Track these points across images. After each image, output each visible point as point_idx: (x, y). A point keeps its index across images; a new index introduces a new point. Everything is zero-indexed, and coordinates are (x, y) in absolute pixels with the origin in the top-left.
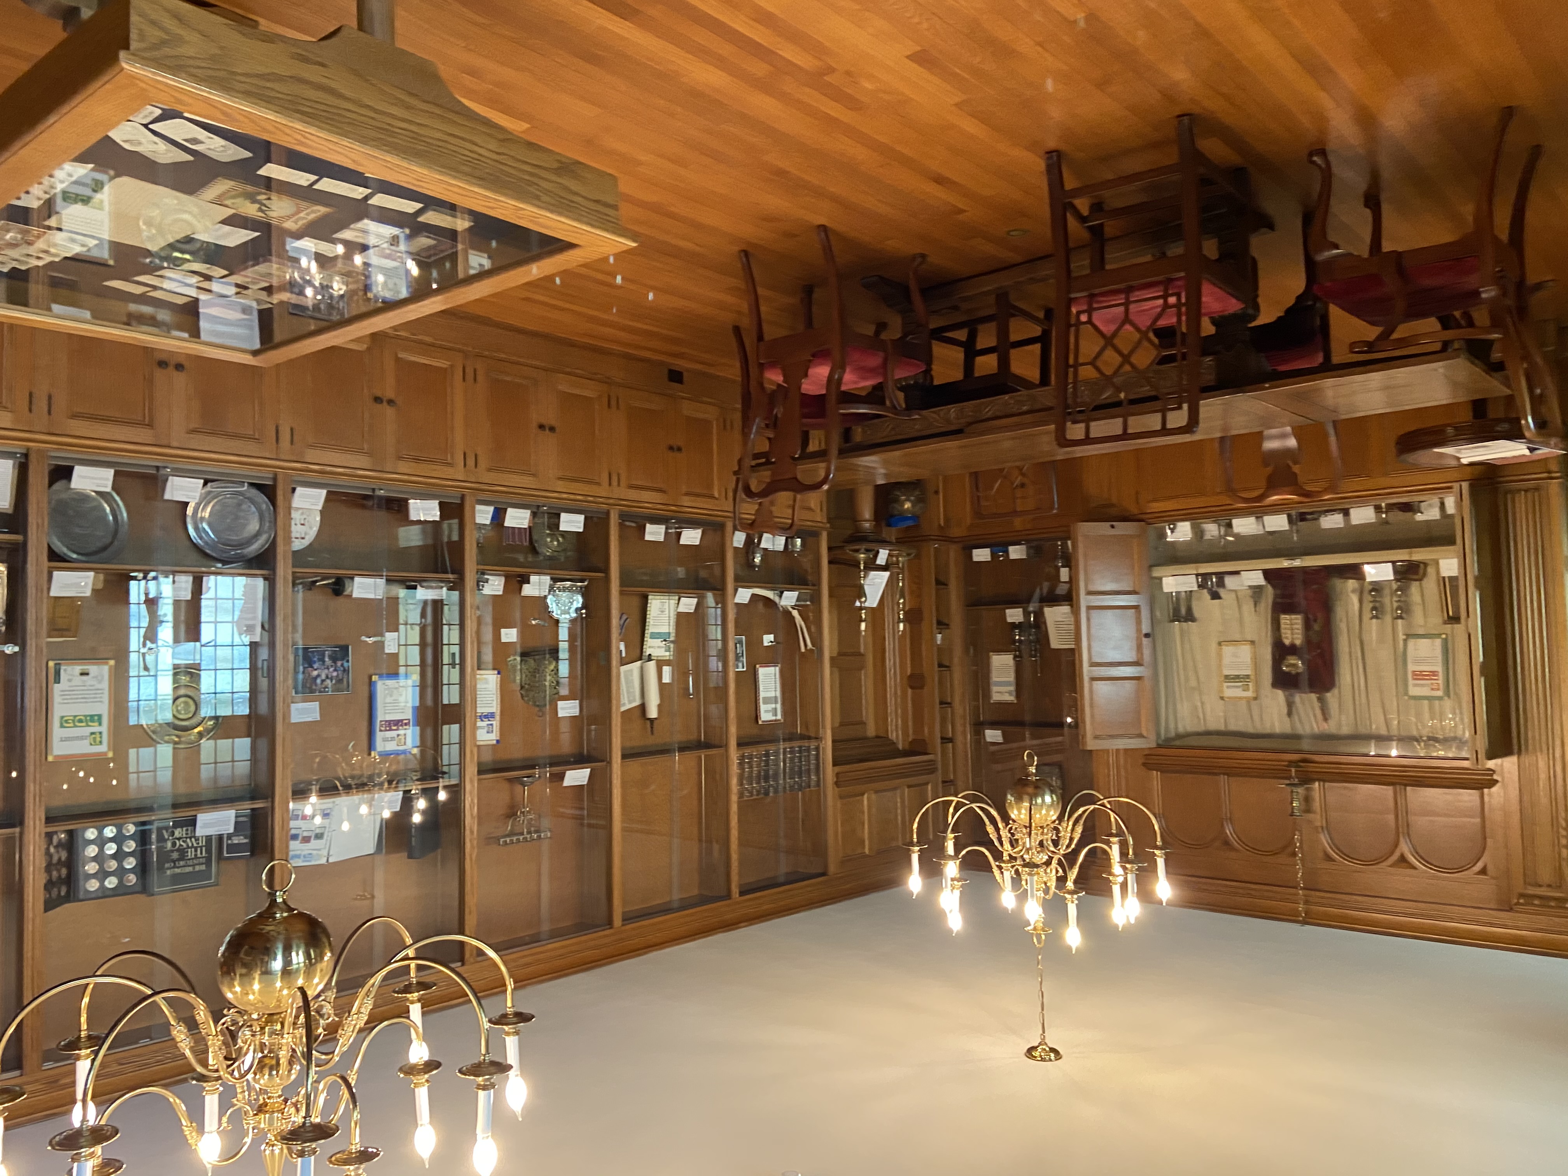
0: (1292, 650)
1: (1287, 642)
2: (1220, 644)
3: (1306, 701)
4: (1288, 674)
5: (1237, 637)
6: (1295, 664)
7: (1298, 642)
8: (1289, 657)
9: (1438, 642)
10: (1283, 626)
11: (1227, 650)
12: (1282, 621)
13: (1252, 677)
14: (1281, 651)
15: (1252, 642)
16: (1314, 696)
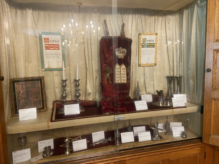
0: (121, 62)
1: (123, 66)
2: (156, 64)
3: (114, 32)
4: (123, 48)
5: (147, 69)
6: (119, 53)
7: (117, 66)
8: (123, 57)
9: (46, 66)
10: (125, 76)
11: (152, 61)
12: (125, 79)
13: (141, 47)
14: (126, 61)
15: (139, 65)
16: (110, 35)
